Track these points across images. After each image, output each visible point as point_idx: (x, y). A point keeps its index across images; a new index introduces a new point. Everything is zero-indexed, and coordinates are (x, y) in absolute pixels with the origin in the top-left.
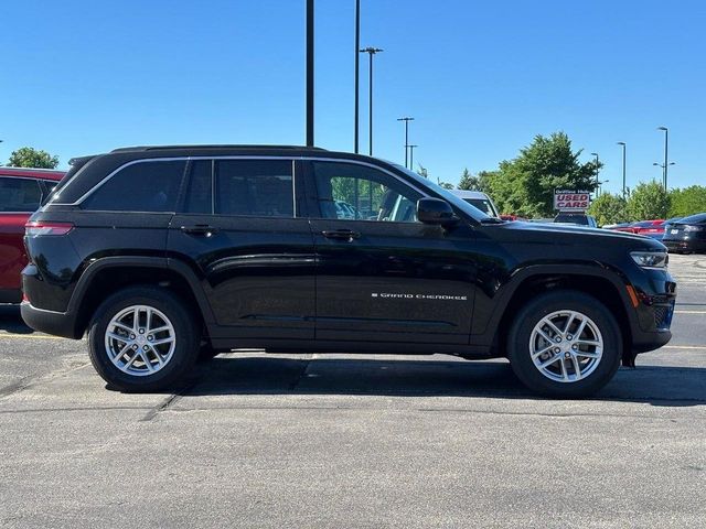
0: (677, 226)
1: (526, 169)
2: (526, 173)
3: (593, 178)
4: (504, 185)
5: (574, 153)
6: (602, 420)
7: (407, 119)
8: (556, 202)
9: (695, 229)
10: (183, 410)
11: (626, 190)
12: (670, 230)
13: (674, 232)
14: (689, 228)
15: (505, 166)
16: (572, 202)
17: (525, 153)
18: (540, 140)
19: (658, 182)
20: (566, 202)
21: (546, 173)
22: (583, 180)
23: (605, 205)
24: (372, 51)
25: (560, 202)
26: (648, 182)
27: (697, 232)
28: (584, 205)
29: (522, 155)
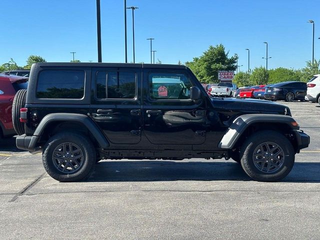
0: (270, 88)
1: (206, 61)
2: (205, 63)
3: (235, 64)
4: (196, 69)
5: (226, 53)
6: (227, 193)
7: (151, 39)
8: (219, 76)
9: (278, 90)
10: (32, 194)
11: (249, 71)
12: (267, 90)
13: (269, 91)
14: (276, 89)
15: (196, 60)
16: (226, 76)
17: (205, 53)
18: (212, 48)
19: (263, 67)
20: (224, 76)
21: (214, 62)
22: (231, 65)
23: (241, 77)
24: (133, 8)
25: (221, 76)
26: (259, 67)
27: (279, 92)
28: (232, 77)
29: (204, 55)
